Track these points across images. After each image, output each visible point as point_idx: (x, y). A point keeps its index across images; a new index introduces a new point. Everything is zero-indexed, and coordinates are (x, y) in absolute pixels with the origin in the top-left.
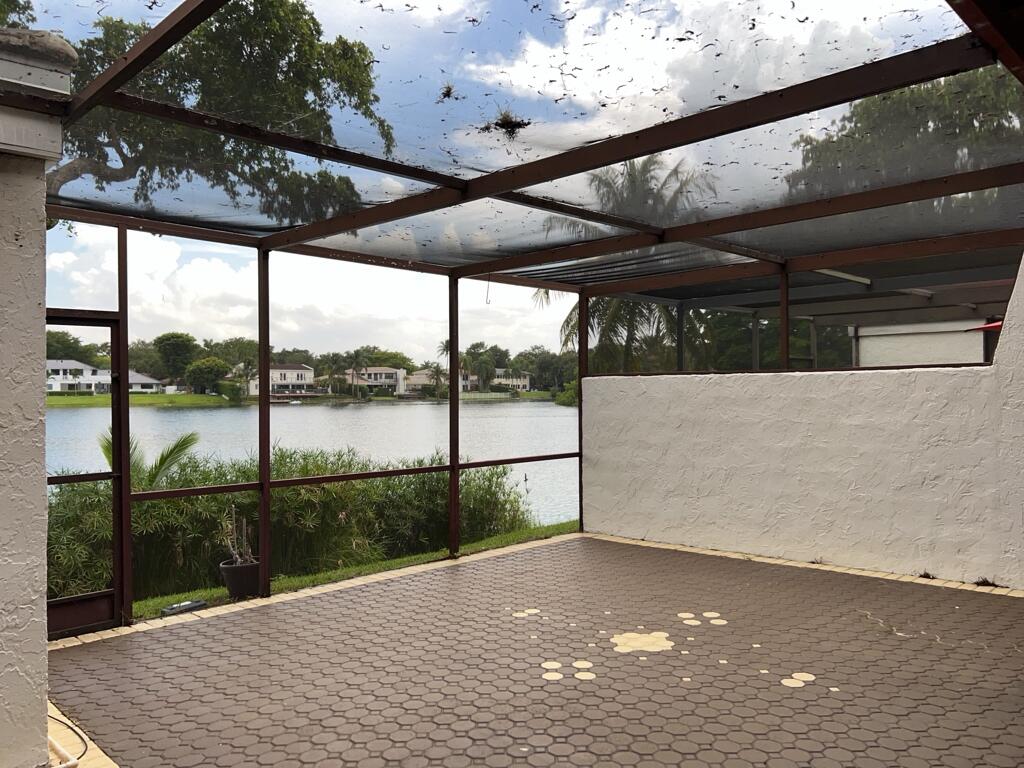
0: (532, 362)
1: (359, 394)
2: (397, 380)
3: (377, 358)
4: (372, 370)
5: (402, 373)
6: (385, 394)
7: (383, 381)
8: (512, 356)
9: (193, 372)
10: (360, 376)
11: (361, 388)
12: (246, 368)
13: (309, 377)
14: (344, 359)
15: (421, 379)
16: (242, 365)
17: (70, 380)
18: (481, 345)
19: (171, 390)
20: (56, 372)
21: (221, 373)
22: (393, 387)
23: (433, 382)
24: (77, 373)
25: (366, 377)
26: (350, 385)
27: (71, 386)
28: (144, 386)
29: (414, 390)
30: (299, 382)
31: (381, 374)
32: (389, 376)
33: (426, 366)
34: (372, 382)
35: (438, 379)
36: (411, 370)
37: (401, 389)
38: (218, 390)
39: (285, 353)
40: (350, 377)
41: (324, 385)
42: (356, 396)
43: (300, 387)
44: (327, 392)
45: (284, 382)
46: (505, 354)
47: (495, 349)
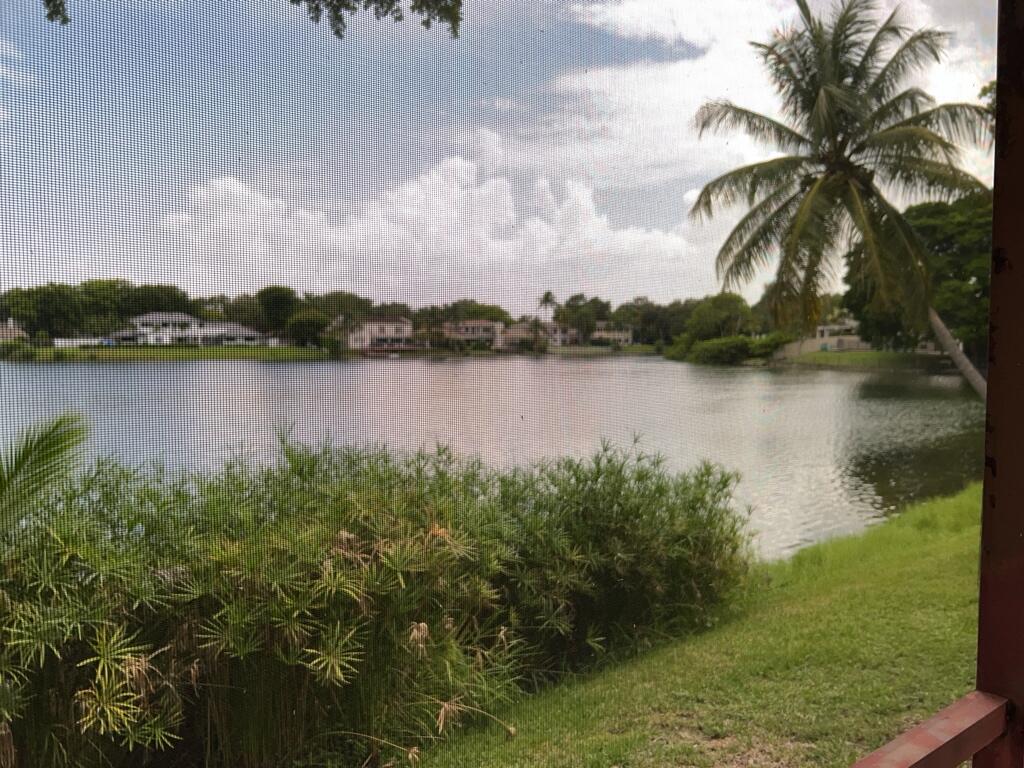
0: (635, 315)
1: (457, 348)
2: (494, 333)
3: (475, 312)
4: (470, 324)
5: (499, 326)
6: (483, 348)
7: (481, 335)
8: (614, 308)
9: (294, 325)
10: (457, 329)
11: (459, 342)
12: (345, 321)
13: (407, 330)
14: (442, 312)
15: (519, 333)
16: (341, 318)
17: (179, 333)
18: (580, 297)
19: (273, 343)
20: (165, 325)
21: (320, 326)
22: (491, 341)
23: (530, 336)
24: (184, 326)
25: (463, 330)
26: (448, 340)
27: (180, 339)
28: (248, 339)
29: (512, 344)
30: (398, 336)
31: (478, 328)
32: (487, 330)
33: (523, 319)
34: (469, 336)
35: (536, 333)
36: (508, 323)
37: (499, 343)
38: (318, 342)
39: (384, 307)
40: (448, 331)
41: (422, 338)
42: (453, 350)
43: (398, 340)
44: (424, 346)
45: (382, 336)
46: (607, 306)
47: (595, 301)
